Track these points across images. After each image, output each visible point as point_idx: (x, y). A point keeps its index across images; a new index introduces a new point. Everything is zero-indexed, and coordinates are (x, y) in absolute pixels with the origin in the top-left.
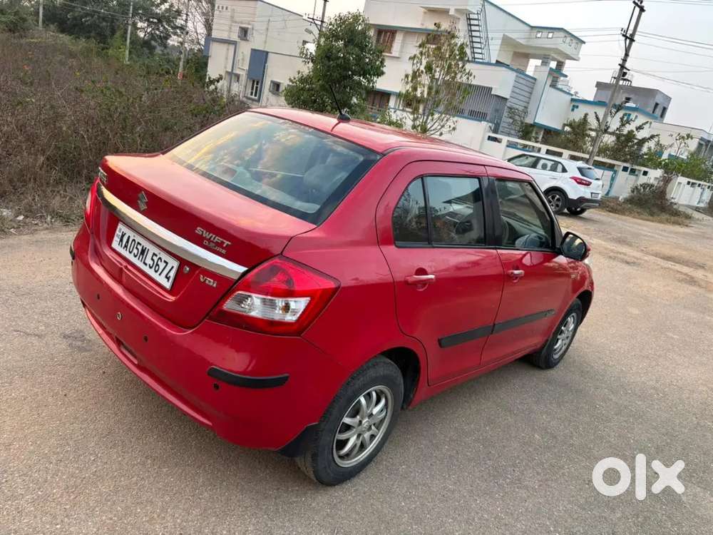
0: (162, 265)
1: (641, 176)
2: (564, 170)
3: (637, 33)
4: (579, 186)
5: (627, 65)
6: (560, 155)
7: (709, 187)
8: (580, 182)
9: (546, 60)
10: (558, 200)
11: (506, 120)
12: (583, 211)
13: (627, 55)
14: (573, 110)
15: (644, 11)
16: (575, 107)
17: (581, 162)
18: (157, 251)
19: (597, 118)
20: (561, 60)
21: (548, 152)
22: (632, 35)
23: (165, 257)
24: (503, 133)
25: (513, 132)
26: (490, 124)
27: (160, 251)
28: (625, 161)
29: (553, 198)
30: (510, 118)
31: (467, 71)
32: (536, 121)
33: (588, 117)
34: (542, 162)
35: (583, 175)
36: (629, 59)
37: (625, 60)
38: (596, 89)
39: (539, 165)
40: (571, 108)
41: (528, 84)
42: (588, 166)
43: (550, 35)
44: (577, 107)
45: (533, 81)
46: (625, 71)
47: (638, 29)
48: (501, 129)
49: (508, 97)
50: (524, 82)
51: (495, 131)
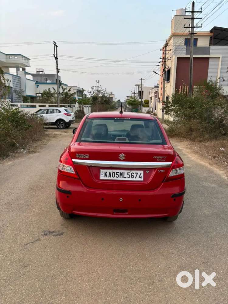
0: (135, 175)
1: (73, 107)
2: (60, 112)
3: (58, 56)
4: (68, 116)
5: (58, 68)
6: (45, 106)
7: (90, 106)
8: (68, 115)
9: (18, 68)
10: (62, 123)
11: (15, 97)
12: (70, 125)
13: (57, 64)
14: (37, 87)
15: (57, 47)
16: (38, 86)
17: (64, 107)
18: (129, 171)
19: (54, 89)
20: (24, 67)
21: (50, 106)
22: (57, 56)
23: (134, 172)
24: (15, 102)
25: (20, 101)
26: (9, 99)
27: (130, 171)
28: (68, 103)
29: (60, 123)
30: (17, 95)
31: (6, 79)
32: (27, 94)
33: (50, 89)
34: (50, 110)
35: (67, 112)
36: (58, 65)
37: (57, 66)
38: (32, 77)
39: (49, 112)
40: (36, 86)
41: (18, 79)
42: (67, 108)
43: (16, 57)
44: (39, 86)
45: (19, 78)
46: (58, 70)
47: (58, 54)
48: (14, 100)
49: (12, 86)
50: (16, 79)
51: (12, 102)
